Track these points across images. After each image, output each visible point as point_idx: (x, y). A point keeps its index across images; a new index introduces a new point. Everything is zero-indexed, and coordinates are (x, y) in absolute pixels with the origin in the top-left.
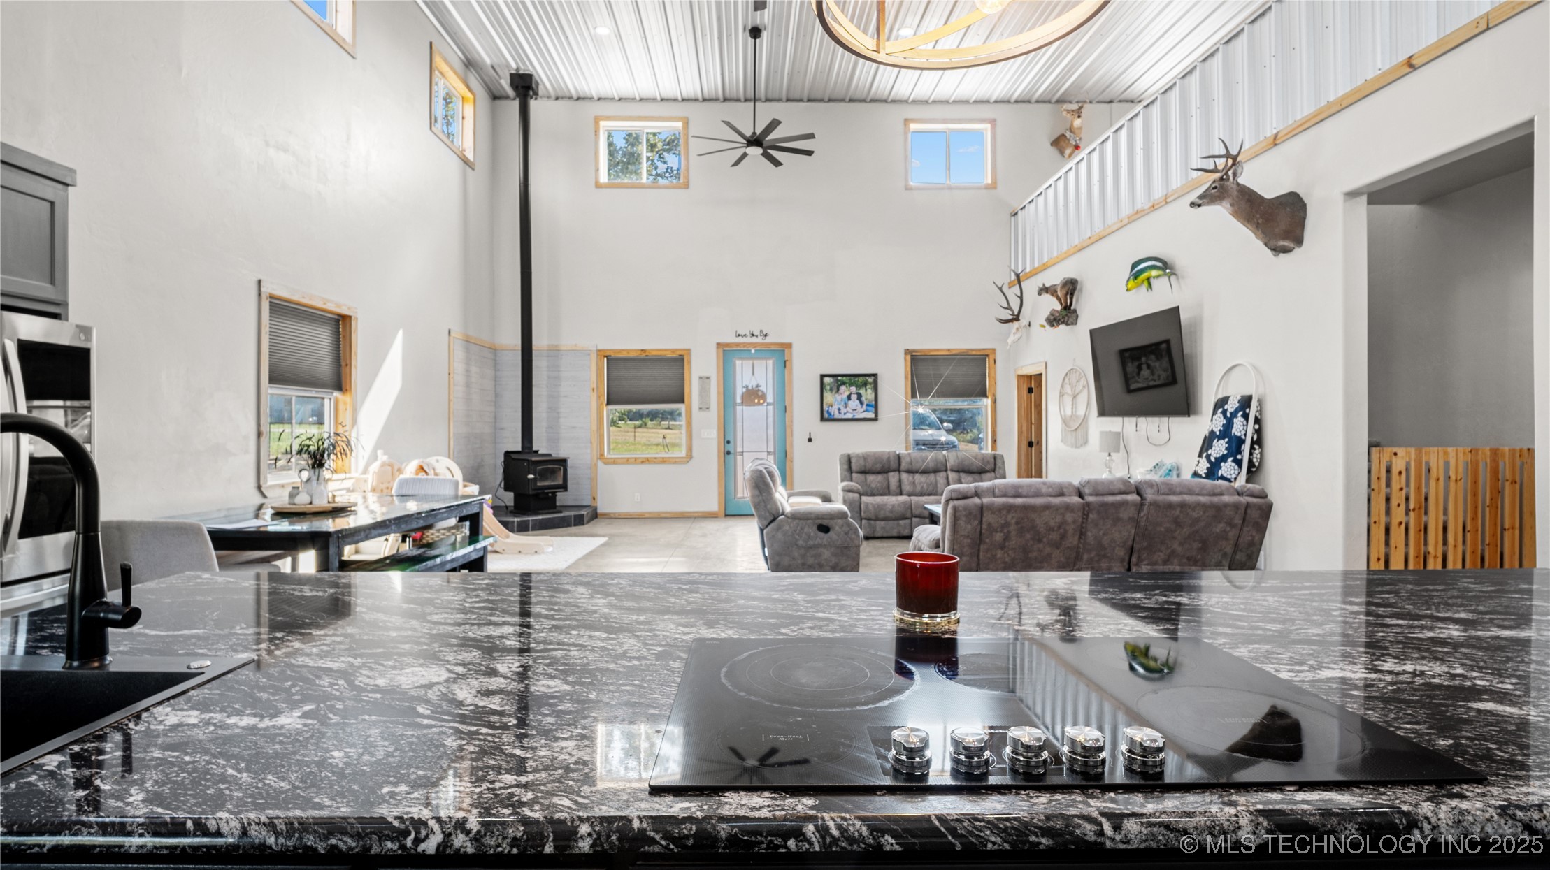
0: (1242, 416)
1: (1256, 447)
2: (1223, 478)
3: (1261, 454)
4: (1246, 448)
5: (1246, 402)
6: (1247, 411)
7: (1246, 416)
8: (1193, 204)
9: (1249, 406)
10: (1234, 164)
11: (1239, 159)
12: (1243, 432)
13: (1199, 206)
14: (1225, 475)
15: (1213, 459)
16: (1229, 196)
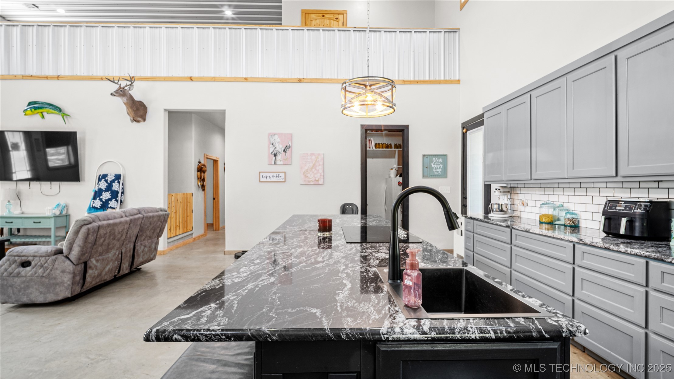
0: (117, 182)
1: (122, 194)
2: (111, 208)
3: (124, 197)
4: (119, 195)
5: (118, 177)
6: (120, 180)
7: (119, 182)
8: (112, 94)
9: (120, 179)
10: (130, 85)
11: (133, 84)
12: (118, 189)
13: (115, 96)
14: (112, 206)
15: (104, 200)
16: (126, 96)
